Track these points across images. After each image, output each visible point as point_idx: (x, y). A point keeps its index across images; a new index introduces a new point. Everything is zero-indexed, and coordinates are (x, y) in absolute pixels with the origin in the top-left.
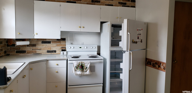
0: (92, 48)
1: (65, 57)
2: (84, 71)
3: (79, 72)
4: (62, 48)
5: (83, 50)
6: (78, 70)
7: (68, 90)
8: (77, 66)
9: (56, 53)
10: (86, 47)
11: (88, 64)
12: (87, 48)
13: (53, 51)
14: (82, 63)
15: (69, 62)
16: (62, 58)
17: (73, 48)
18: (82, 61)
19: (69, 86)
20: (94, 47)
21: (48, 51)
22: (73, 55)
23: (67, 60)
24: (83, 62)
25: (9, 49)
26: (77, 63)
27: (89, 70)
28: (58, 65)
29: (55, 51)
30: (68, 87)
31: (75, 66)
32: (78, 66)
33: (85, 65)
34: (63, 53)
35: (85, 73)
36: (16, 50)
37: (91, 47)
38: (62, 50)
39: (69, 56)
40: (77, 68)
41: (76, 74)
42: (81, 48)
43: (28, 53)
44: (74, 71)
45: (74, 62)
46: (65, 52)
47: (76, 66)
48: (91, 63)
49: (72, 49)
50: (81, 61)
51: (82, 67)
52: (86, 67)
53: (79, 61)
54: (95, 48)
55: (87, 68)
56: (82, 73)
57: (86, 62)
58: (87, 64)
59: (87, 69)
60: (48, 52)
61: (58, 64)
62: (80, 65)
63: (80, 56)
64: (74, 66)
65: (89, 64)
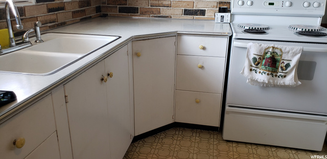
0: (309, 5)
1: (226, 30)
2: (279, 74)
3: (262, 76)
4: (221, 3)
5: (280, 12)
6: (258, 70)
7: (226, 116)
8: (257, 57)
9: (206, 16)
10: (287, 4)
11: (295, 54)
12: (291, 4)
13: (198, 10)
14: (276, 51)
15: (235, 43)
16: (217, 29)
17: (249, 3)
18: (277, 45)
19: (230, 106)
20: (316, 5)
21: (185, 10)
22: (248, 24)
23: (231, 38)
24: (279, 47)
25: (105, 3)
26: (260, 51)
27: (293, 73)
28: (204, 48)
29: (203, 13)
30: (227, 108)
31: (252, 56)
32: (262, 57)
33: (285, 57)
34: (222, 17)
35: (281, 81)
36: (118, 6)
37: (306, 4)
38: (220, 8)
39: (236, 27)
40: (257, 62)
41: (254, 81)
42: (272, 4)
43: (143, 14)
44: (247, 70)
45: (250, 44)
46: (227, 16)
47: (255, 59)
48: (304, 54)
49: (247, 9)
50: (272, 44)
51: (272, 63)
52: (286, 62)
53: (265, 45)
54: (319, 5)
55: (288, 66)
56: (271, 81)
57: (287, 50)
58: (290, 54)
59: (289, 69)
60: (187, 12)
61: (206, 46)
62: (269, 55)
63: (268, 29)
64: (248, 56)
65: (298, 56)
